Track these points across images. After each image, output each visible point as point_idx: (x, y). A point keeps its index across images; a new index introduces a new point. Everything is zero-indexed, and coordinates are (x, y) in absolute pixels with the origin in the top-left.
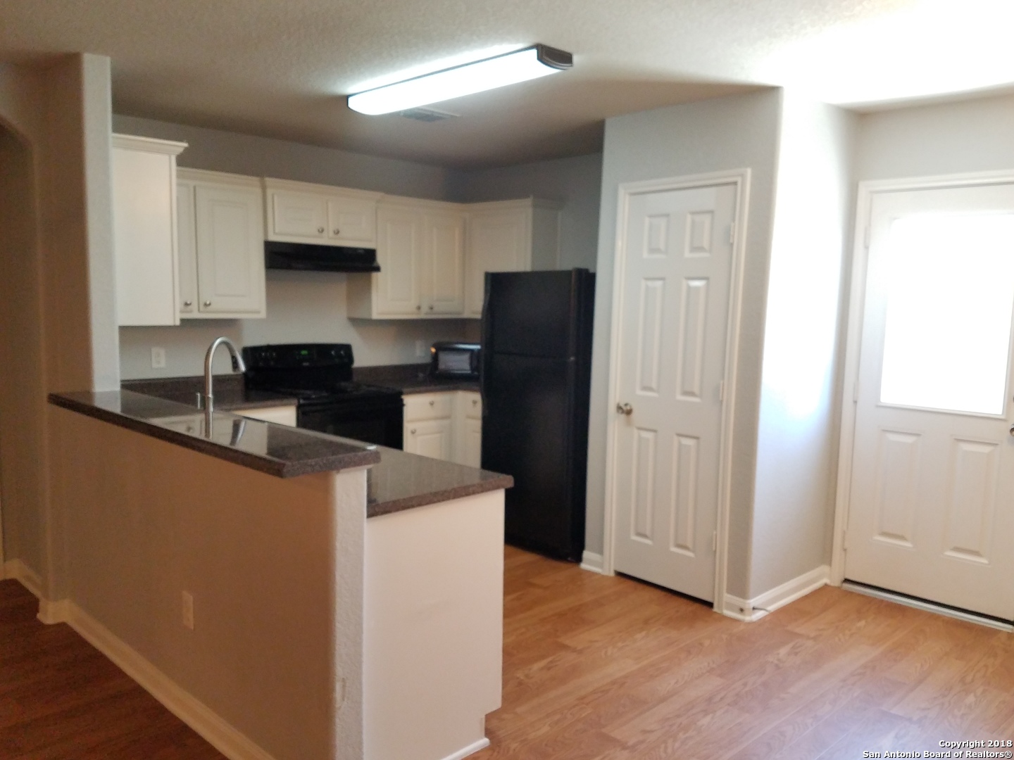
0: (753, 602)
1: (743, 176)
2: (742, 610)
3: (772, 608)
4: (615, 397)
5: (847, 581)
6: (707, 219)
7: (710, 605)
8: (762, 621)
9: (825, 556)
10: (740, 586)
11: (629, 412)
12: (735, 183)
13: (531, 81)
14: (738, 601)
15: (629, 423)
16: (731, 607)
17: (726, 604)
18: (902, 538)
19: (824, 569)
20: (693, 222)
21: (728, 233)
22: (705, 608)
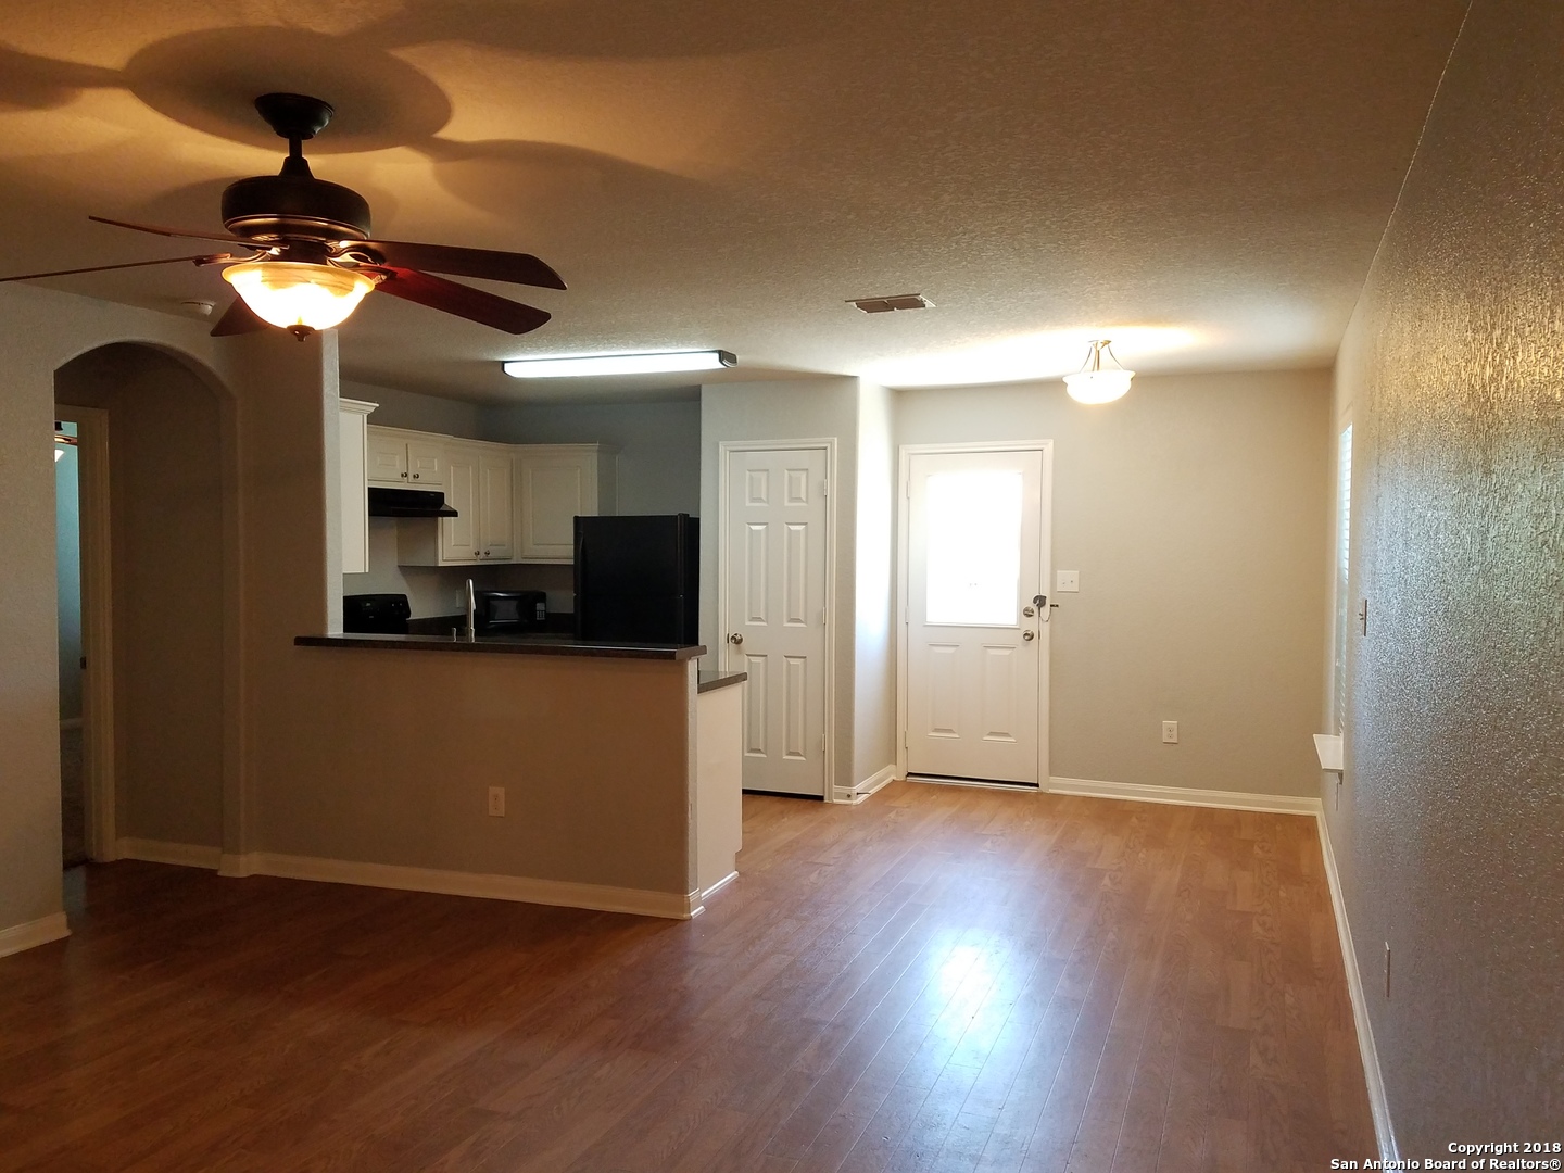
0: (857, 788)
1: (831, 443)
2: (849, 796)
3: (872, 791)
4: (724, 631)
5: (910, 774)
6: (803, 476)
7: (821, 798)
8: (864, 803)
9: (891, 756)
10: (846, 778)
11: (738, 642)
12: (825, 448)
13: (707, 371)
14: (845, 790)
15: (739, 652)
16: (839, 796)
17: (835, 793)
18: (950, 731)
19: (891, 767)
20: (790, 477)
21: (822, 487)
22: (818, 802)
